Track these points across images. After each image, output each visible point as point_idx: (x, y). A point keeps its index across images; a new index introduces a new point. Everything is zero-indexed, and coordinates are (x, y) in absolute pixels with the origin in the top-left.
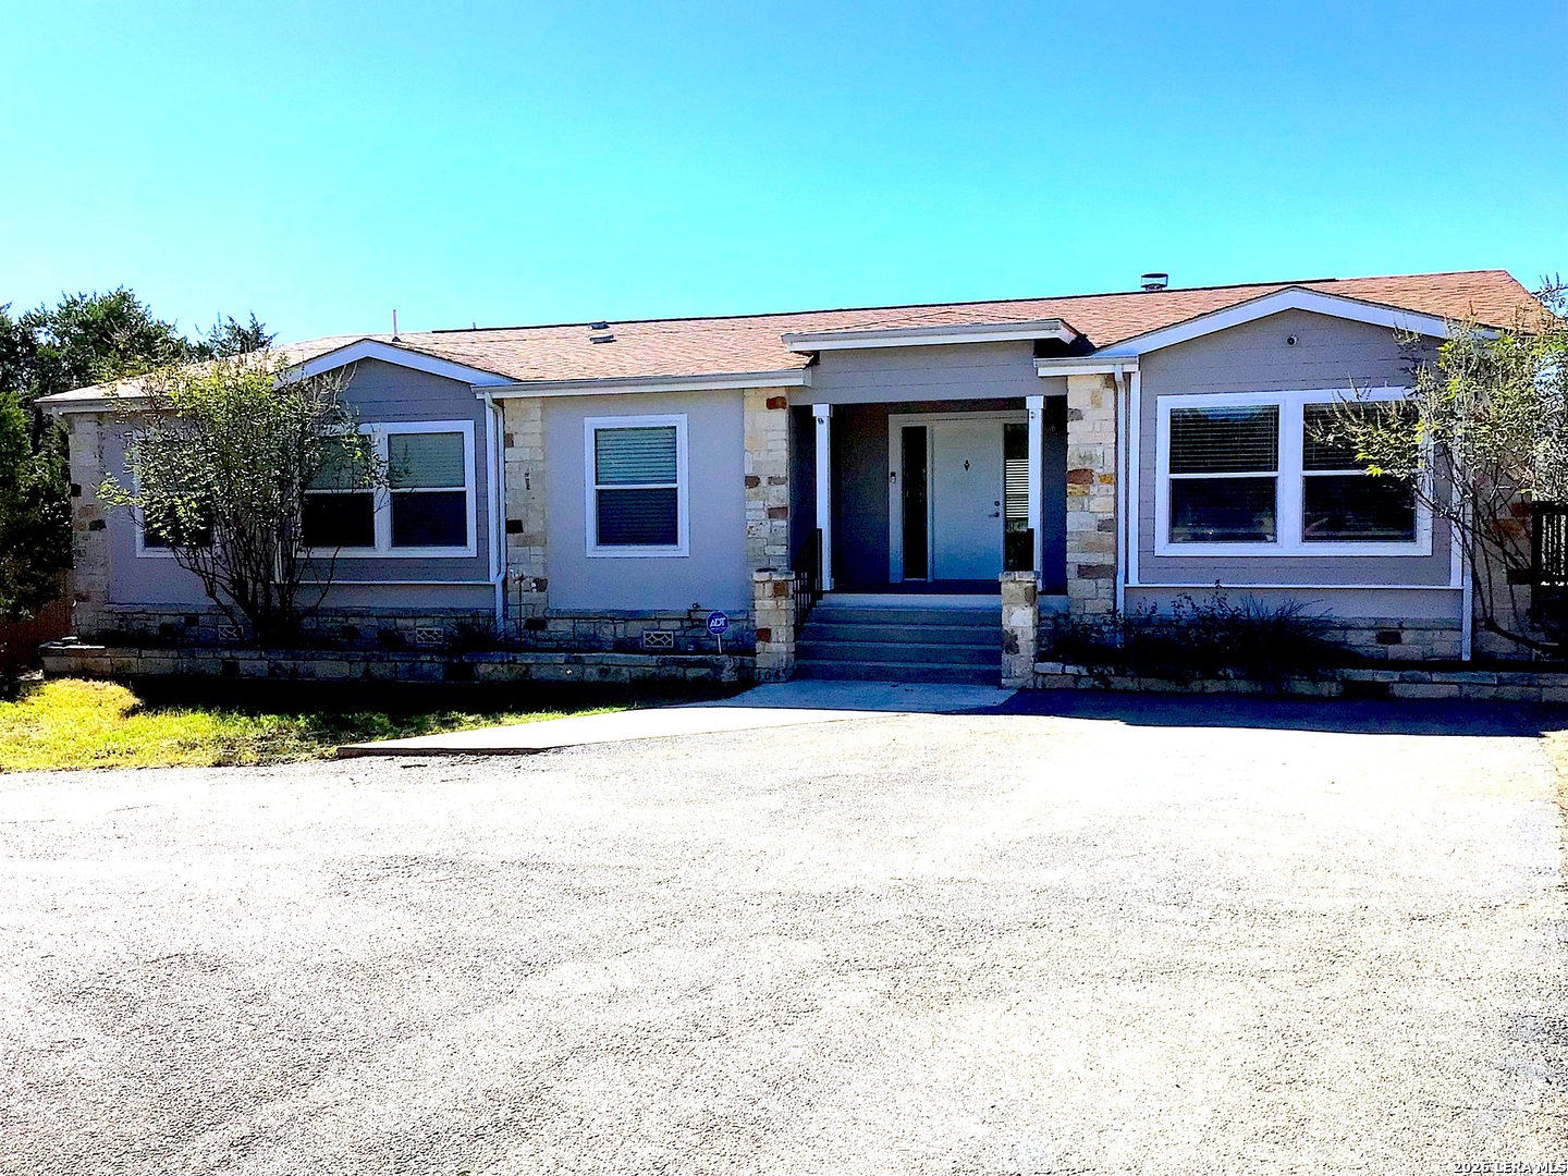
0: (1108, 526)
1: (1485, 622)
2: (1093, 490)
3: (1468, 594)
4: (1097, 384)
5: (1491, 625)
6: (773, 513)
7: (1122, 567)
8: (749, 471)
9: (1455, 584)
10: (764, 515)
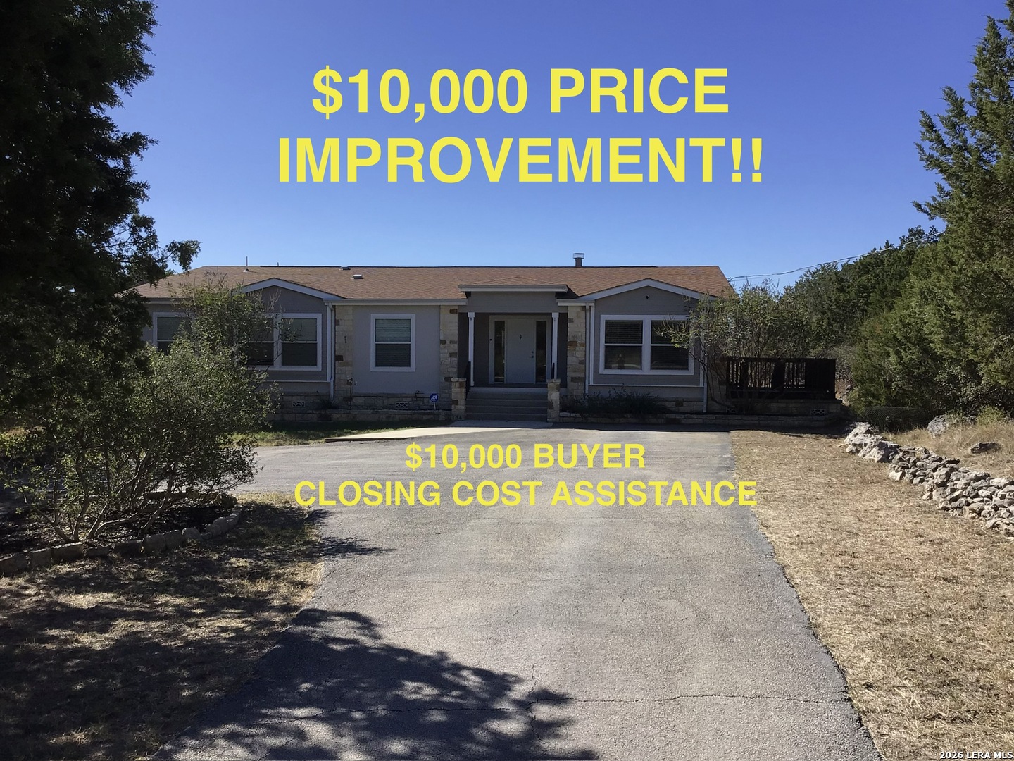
0: (582, 362)
1: (711, 398)
2: (577, 348)
3: (706, 389)
4: (579, 310)
5: (713, 399)
6: (451, 355)
7: (587, 378)
8: (442, 338)
9: (701, 385)
10: (448, 355)
